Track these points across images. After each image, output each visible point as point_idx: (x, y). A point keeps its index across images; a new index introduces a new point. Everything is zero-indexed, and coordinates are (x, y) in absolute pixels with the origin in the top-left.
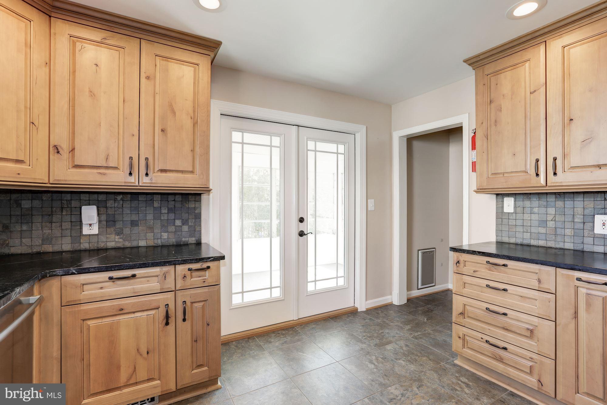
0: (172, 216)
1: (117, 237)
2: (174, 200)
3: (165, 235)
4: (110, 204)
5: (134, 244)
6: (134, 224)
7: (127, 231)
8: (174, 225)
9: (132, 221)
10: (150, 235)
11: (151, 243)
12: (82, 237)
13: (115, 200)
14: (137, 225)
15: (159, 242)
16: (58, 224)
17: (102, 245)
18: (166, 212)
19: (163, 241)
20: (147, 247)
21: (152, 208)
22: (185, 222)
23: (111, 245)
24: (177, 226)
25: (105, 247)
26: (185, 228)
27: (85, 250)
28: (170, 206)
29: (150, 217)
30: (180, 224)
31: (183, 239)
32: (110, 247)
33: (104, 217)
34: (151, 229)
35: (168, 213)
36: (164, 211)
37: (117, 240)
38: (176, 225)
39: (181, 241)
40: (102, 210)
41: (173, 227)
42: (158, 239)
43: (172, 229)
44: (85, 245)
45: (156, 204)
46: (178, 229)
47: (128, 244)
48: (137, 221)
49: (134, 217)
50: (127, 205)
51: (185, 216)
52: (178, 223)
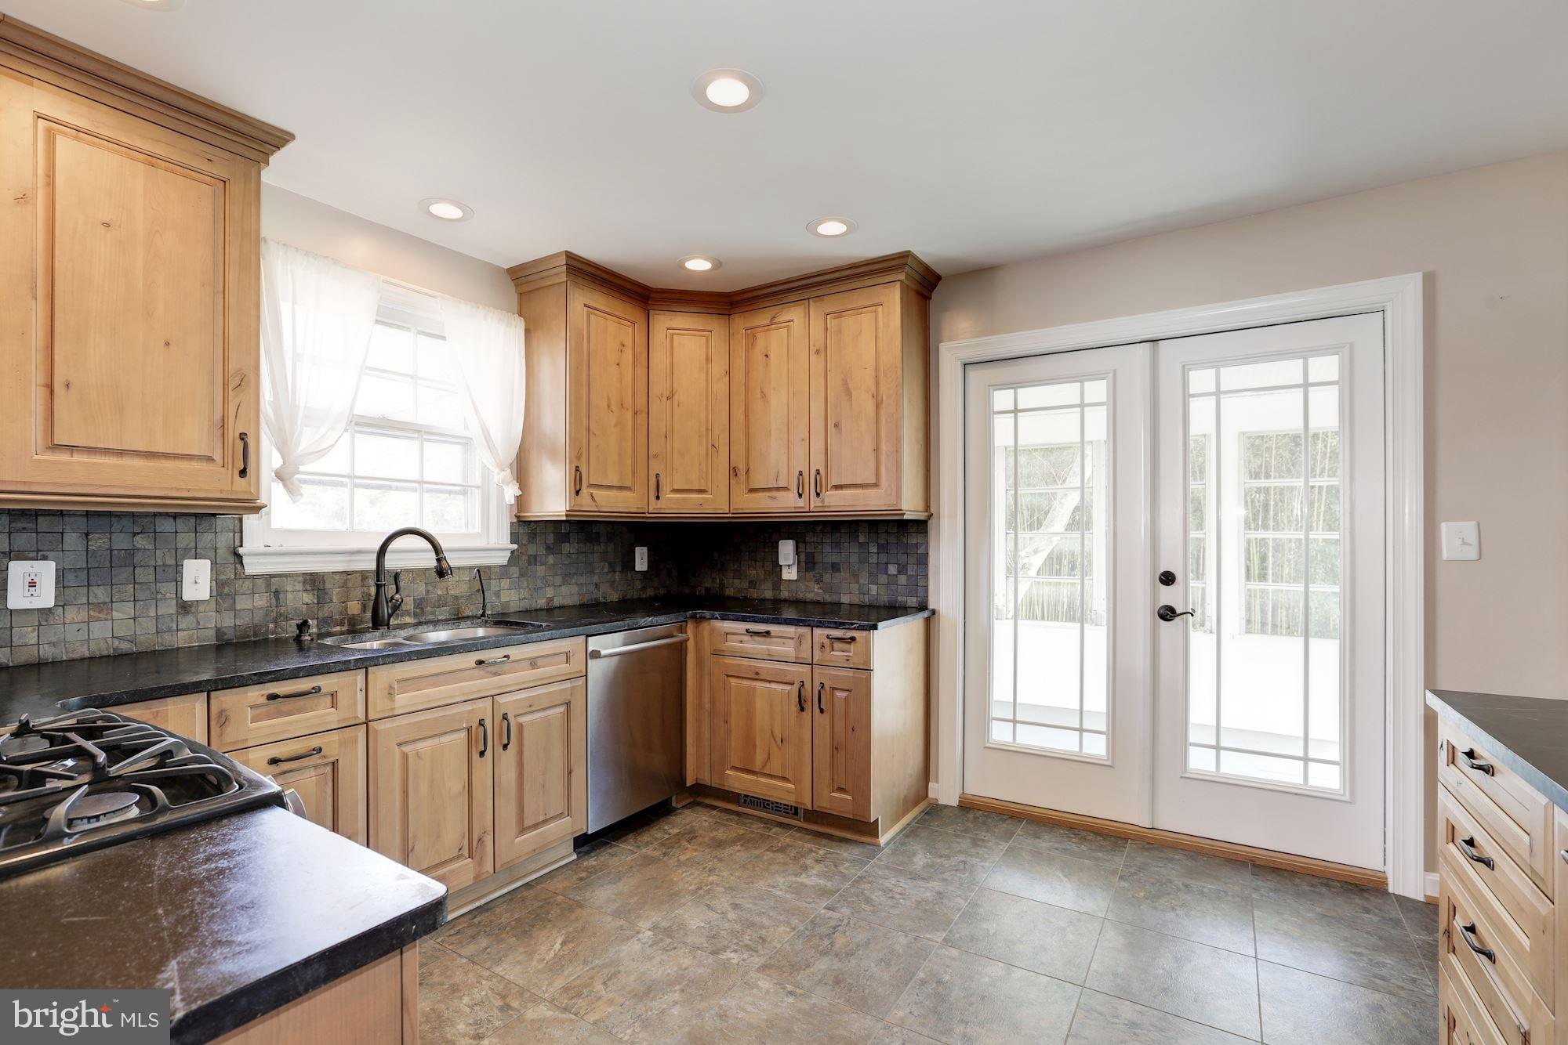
0: (883, 558)
1: (816, 586)
2: (887, 532)
3: (874, 589)
4: (809, 538)
5: (835, 599)
6: (835, 567)
7: (827, 577)
8: (887, 574)
9: (833, 563)
10: (855, 587)
11: (856, 600)
12: (783, 583)
13: (815, 532)
14: (838, 570)
15: (866, 599)
16: (761, 563)
17: (801, 596)
18: (876, 551)
19: (870, 598)
20: (851, 605)
21: (857, 544)
22: (902, 569)
23: (810, 596)
24: (889, 575)
25: (804, 600)
26: (902, 579)
27: (785, 601)
28: (882, 541)
29: (854, 559)
30: (895, 573)
31: (899, 599)
32: (808, 600)
33: (803, 557)
34: (855, 576)
35: (878, 553)
36: (873, 549)
37: (816, 590)
38: (889, 573)
39: (896, 601)
40: (801, 545)
41: (885, 576)
42: (864, 594)
43: (883, 579)
44: (785, 594)
45: (862, 539)
46: (892, 581)
47: (828, 598)
48: (838, 564)
49: (835, 558)
50: (827, 540)
51: (903, 558)
52: (892, 569)
